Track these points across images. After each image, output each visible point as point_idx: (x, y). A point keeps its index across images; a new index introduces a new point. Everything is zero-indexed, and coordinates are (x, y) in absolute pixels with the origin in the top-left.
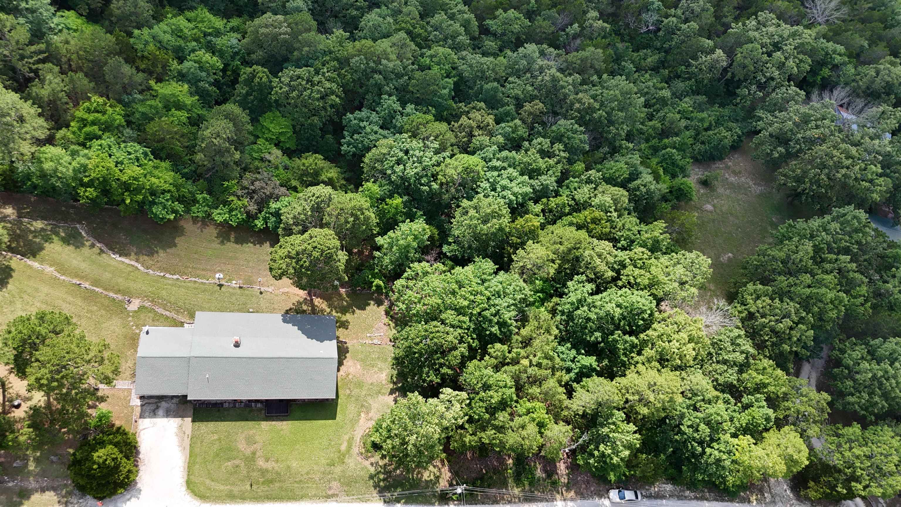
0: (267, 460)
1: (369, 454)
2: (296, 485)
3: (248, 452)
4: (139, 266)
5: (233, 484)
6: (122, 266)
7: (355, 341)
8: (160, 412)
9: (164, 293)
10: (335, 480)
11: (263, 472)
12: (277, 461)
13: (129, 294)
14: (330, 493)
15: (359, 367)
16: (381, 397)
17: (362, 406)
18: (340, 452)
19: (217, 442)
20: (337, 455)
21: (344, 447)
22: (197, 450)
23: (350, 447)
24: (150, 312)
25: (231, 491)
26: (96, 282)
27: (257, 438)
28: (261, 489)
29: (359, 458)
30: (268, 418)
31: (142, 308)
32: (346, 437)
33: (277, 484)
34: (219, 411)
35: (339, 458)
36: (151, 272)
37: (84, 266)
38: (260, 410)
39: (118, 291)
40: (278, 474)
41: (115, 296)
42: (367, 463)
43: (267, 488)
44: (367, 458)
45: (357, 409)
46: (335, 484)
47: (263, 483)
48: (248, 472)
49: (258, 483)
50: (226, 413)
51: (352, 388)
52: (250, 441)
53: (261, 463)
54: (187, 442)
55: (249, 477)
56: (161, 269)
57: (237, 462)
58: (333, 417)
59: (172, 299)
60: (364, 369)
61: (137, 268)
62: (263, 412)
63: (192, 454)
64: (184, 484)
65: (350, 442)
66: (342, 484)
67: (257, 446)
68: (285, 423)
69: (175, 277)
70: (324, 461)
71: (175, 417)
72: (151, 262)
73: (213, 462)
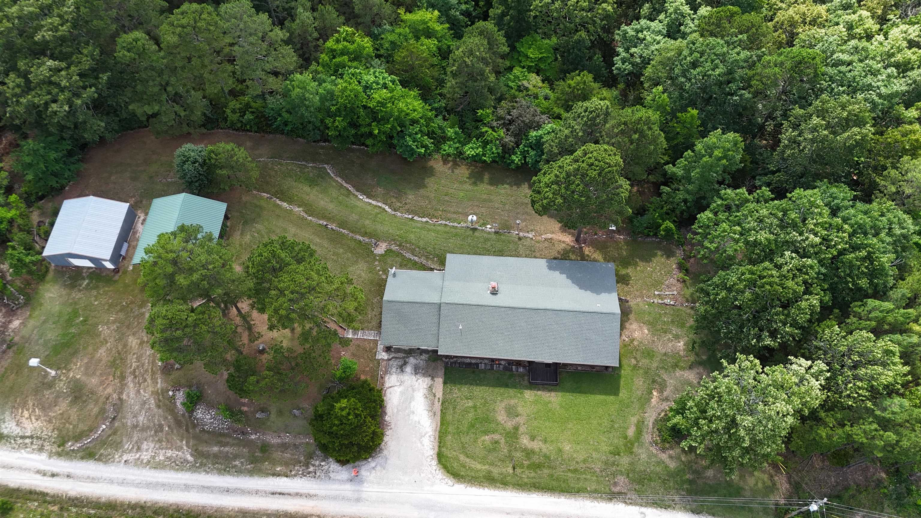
0: (533, 438)
1: (667, 445)
2: (570, 475)
3: (509, 425)
4: (387, 208)
5: (492, 464)
6: (369, 208)
7: (639, 300)
8: (408, 369)
9: (412, 236)
10: (622, 473)
11: (529, 453)
12: (545, 441)
13: (377, 237)
14: (617, 489)
15: (646, 331)
16: (678, 373)
17: (654, 381)
18: (626, 438)
19: (472, 410)
20: (621, 442)
21: (631, 432)
22: (449, 417)
23: (639, 432)
24: (397, 256)
25: (490, 472)
26: (343, 224)
27: (520, 409)
28: (527, 475)
29: (654, 450)
30: (533, 385)
31: (389, 251)
32: (634, 420)
33: (546, 471)
34: (474, 372)
35: (625, 445)
36: (399, 214)
37: (331, 207)
38: (522, 376)
39: (365, 234)
40: (546, 457)
41: (361, 238)
42: (664, 456)
43: (533, 474)
44: (663, 450)
45: (646, 385)
46: (621, 479)
47: (529, 467)
48: (510, 451)
49: (522, 466)
50: (482, 376)
51: (638, 356)
52: (511, 412)
53: (525, 441)
54: (438, 406)
55: (511, 458)
56: (409, 211)
57: (496, 437)
58: (615, 391)
59: (421, 243)
60: (653, 335)
61: (384, 209)
62: (526, 378)
63: (443, 421)
64: (435, 456)
65: (640, 426)
66: (633, 481)
67: (520, 420)
68: (553, 394)
69: (424, 220)
70: (605, 448)
71: (424, 375)
72: (399, 204)
73: (468, 433)
